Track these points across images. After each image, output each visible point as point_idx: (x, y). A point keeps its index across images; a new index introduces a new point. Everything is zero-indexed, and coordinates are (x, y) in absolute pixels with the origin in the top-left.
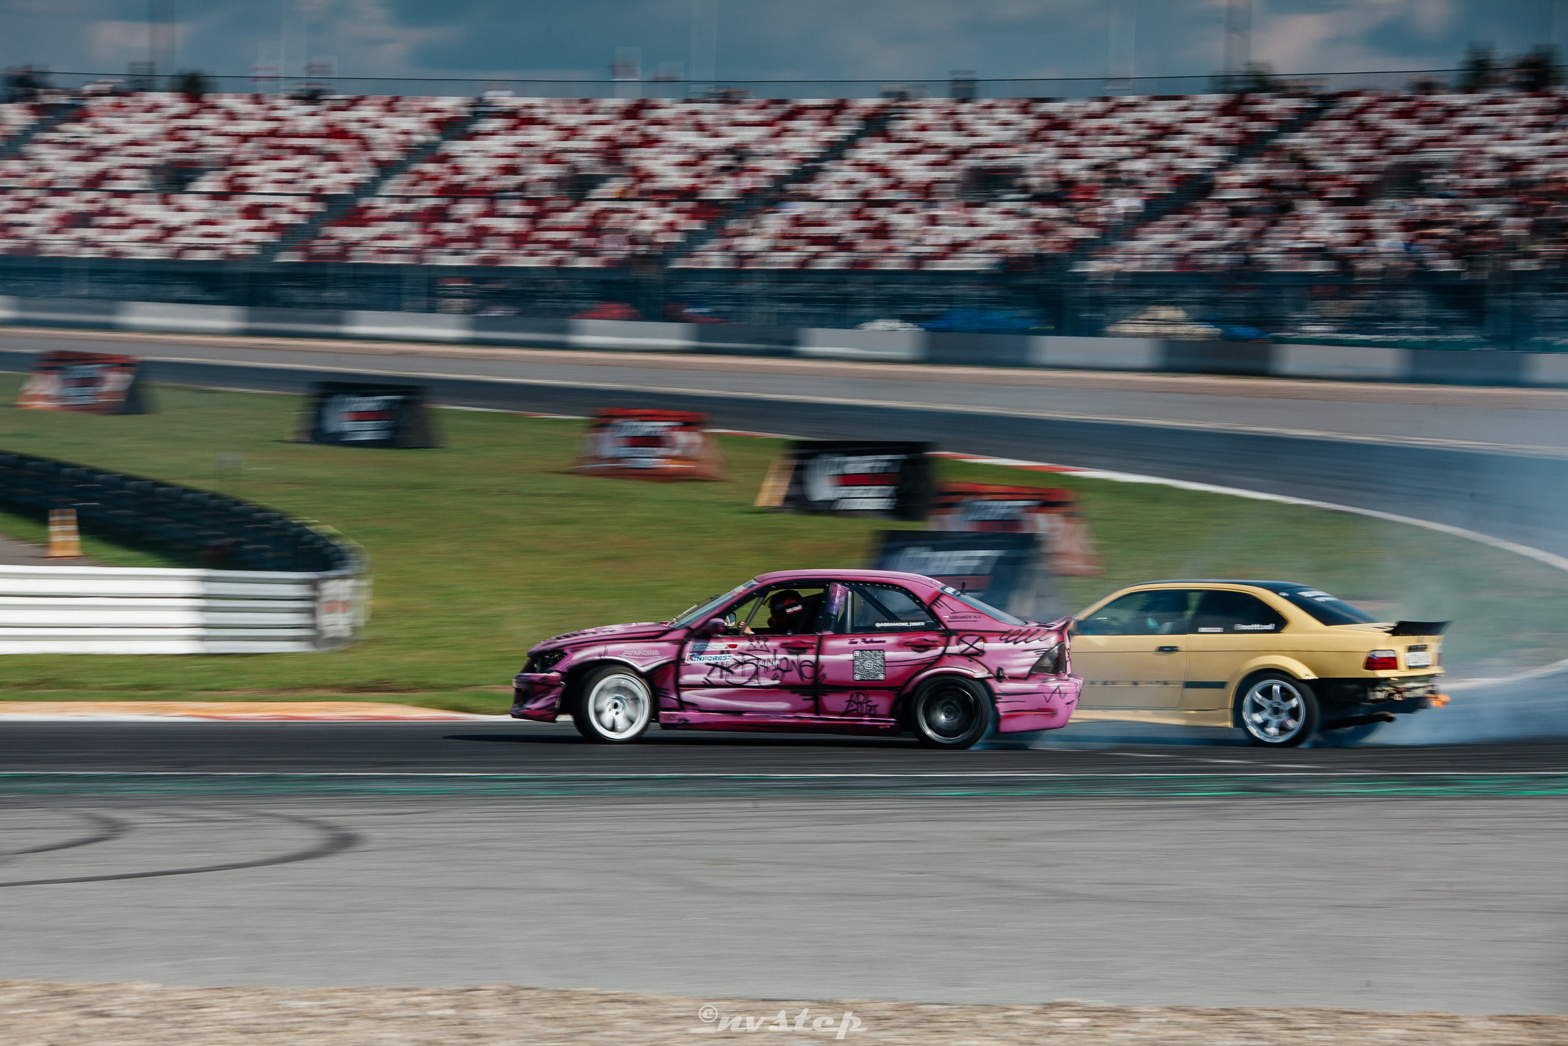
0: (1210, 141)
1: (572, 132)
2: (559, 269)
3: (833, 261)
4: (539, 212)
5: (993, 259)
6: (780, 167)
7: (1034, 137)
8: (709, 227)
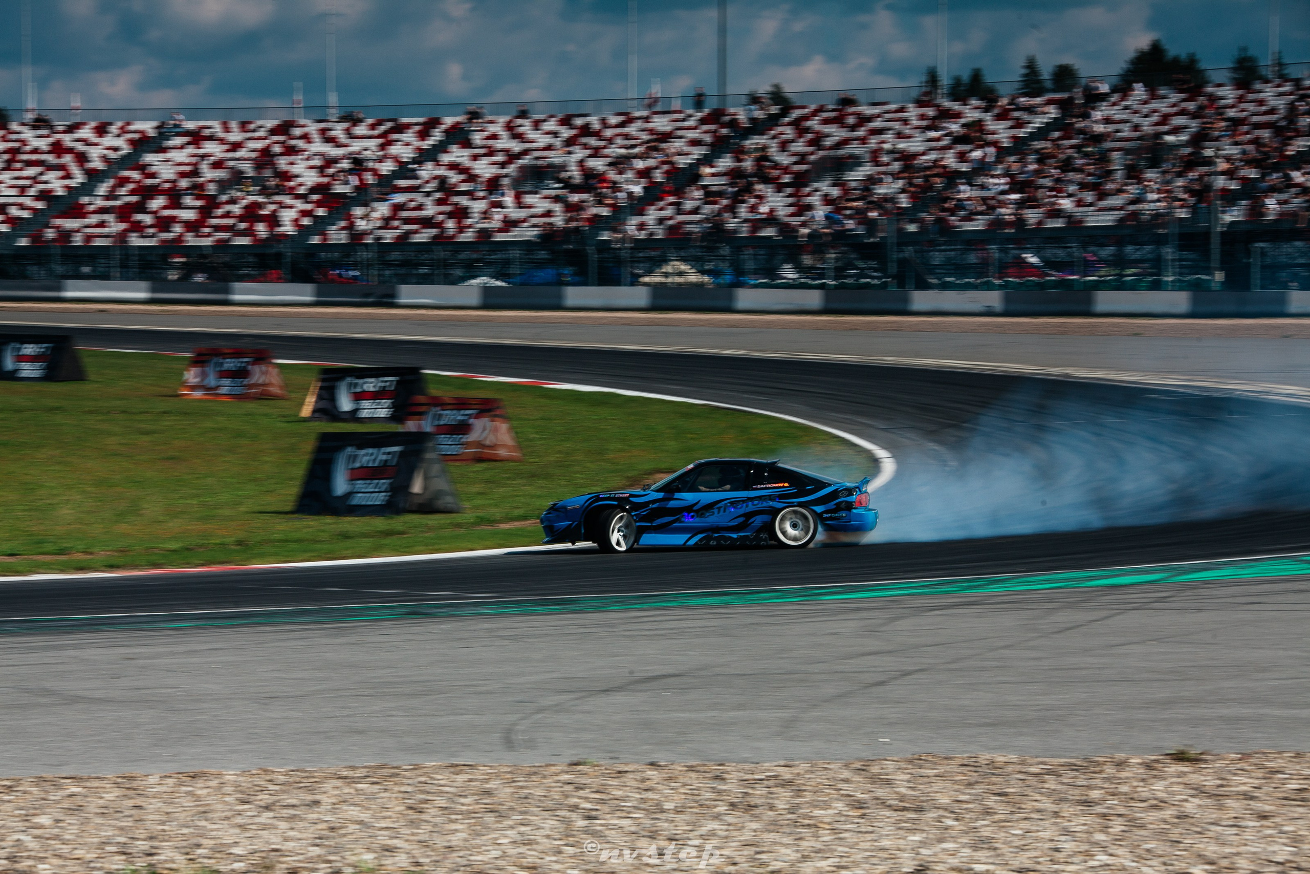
0: (695, 143)
1: (236, 146)
2: (222, 245)
3: (424, 236)
4: (209, 206)
5: (535, 232)
6: (387, 167)
7: (570, 142)
8: (330, 213)
